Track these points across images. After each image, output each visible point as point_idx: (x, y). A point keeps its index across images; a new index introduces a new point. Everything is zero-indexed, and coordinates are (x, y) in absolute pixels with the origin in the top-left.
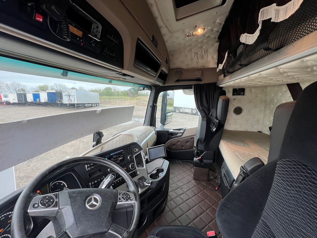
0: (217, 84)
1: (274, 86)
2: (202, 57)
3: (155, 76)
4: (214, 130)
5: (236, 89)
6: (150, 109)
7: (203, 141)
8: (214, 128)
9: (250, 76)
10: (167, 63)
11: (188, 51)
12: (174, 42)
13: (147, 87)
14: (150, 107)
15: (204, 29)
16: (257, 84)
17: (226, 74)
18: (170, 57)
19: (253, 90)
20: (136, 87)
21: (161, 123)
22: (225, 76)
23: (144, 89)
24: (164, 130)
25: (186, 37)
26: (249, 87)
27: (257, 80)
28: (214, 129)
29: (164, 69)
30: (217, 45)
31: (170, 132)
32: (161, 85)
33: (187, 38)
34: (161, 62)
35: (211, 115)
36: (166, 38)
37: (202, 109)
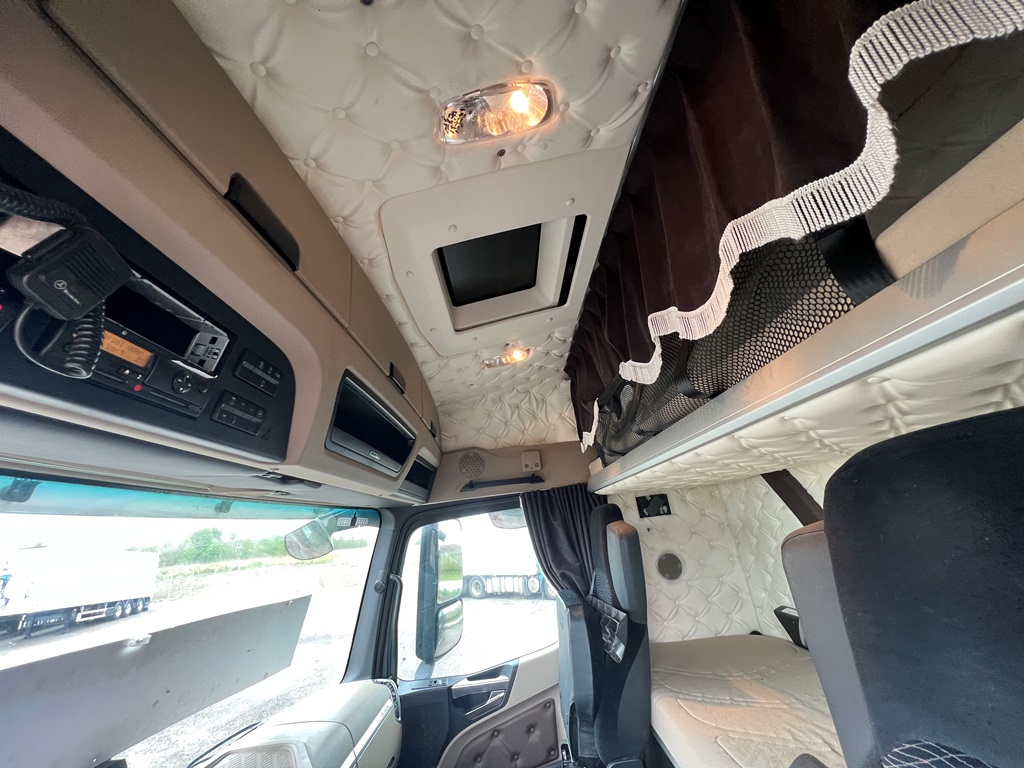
0: (590, 488)
1: (736, 482)
2: (534, 416)
3: (395, 475)
4: (620, 651)
5: (644, 497)
6: (375, 598)
7: (590, 711)
8: (619, 644)
9: (673, 460)
10: (434, 436)
11: (494, 401)
12: (452, 380)
13: (365, 516)
14: (376, 588)
15: (528, 350)
16: (696, 481)
17: (607, 458)
18: (443, 419)
19: (689, 497)
20: (324, 519)
21: (419, 654)
22: (605, 464)
23: (353, 524)
24: (434, 687)
25: (483, 369)
26: (676, 491)
27: (692, 470)
28: (616, 647)
29: (425, 453)
30: (566, 385)
31: (459, 690)
32: (416, 504)
33: (487, 371)
34: (416, 432)
35: (595, 595)
36: (427, 371)
37: (564, 576)
